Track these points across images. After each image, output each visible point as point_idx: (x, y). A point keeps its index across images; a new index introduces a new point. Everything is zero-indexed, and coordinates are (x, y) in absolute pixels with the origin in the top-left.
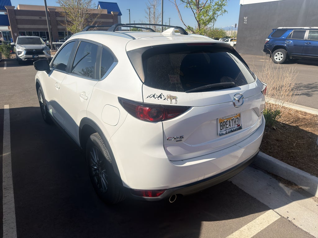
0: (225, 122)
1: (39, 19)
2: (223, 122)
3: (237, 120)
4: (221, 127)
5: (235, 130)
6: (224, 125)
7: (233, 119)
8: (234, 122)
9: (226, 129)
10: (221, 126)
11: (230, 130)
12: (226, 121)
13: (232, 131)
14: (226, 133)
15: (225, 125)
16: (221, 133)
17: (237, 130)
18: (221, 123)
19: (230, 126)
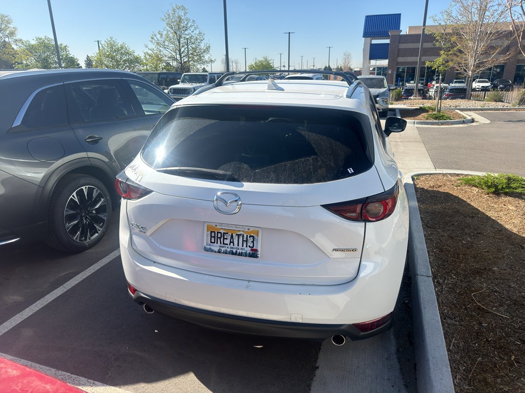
0: (221, 233)
1: (433, 47)
2: (218, 233)
3: (251, 240)
4: (213, 239)
5: (240, 254)
6: (218, 238)
7: (241, 235)
8: (243, 241)
9: (222, 245)
10: (211, 237)
11: (229, 250)
12: (224, 233)
13: (233, 253)
14: (219, 252)
15: (220, 238)
16: (208, 247)
17: (246, 256)
18: (211, 232)
19: (232, 244)
